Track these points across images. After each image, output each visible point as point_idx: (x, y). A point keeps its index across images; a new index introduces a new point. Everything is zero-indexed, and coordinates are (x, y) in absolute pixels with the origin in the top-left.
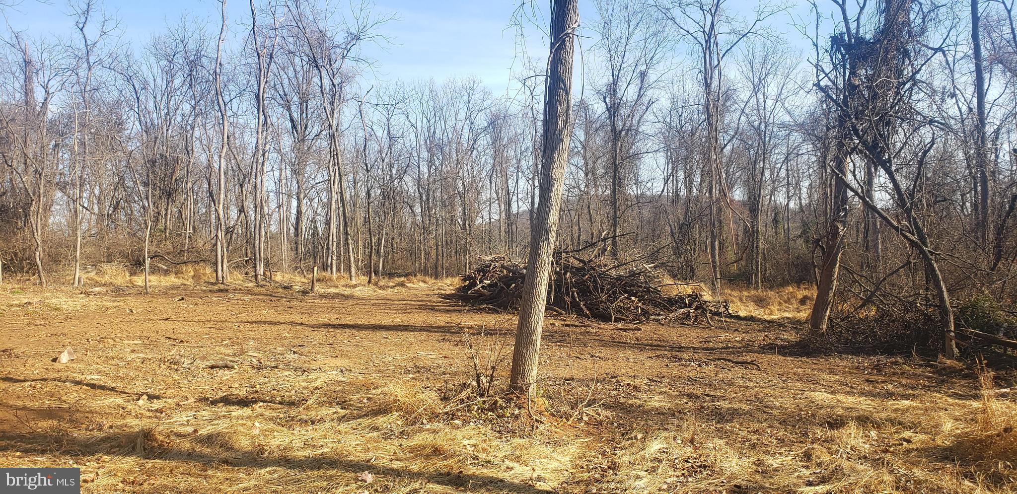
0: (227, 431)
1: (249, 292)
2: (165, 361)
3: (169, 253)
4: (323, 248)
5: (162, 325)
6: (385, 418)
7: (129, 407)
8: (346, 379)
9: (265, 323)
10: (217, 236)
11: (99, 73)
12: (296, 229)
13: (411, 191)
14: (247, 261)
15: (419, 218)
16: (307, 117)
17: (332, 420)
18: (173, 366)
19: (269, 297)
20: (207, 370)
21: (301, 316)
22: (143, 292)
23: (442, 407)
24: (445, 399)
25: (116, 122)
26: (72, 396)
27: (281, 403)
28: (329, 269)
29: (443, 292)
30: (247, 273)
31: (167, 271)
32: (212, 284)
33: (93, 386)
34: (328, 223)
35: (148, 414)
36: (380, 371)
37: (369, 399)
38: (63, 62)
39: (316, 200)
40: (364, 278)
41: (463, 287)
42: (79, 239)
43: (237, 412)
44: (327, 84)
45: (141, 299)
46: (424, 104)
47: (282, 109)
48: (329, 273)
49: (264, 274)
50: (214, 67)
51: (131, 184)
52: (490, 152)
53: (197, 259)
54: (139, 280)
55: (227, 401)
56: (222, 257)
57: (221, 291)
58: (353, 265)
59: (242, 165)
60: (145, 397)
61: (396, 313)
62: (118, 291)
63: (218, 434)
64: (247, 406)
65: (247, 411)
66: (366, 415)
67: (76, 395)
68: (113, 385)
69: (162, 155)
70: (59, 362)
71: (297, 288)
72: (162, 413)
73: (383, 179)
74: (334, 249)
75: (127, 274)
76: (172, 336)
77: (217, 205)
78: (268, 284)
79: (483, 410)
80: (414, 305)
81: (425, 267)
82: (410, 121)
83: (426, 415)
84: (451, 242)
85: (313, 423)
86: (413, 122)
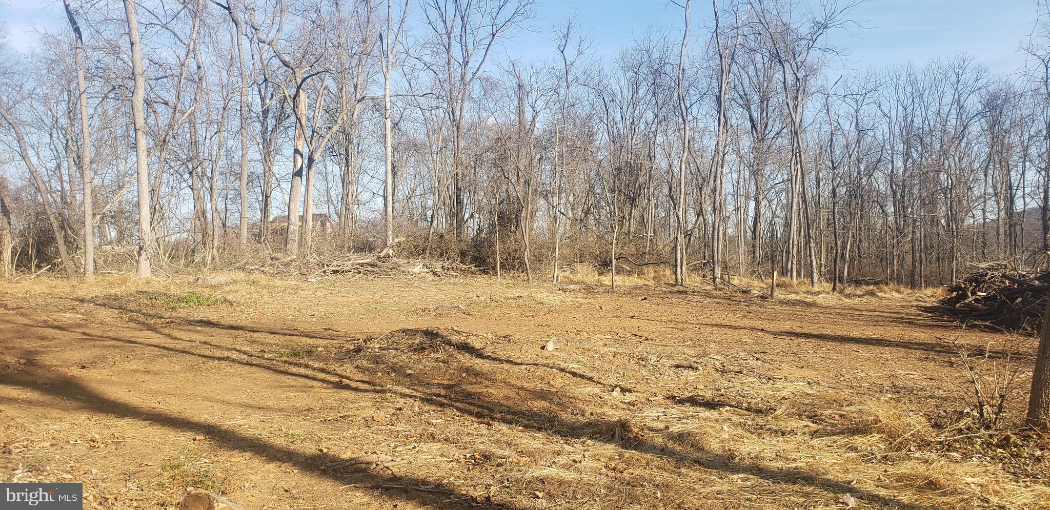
0: (697, 431)
1: (708, 295)
2: (634, 357)
3: (632, 255)
4: (782, 251)
5: (629, 323)
6: (864, 439)
7: (606, 397)
8: (814, 392)
9: (725, 326)
10: (677, 238)
11: (575, 90)
12: (754, 232)
13: (882, 188)
14: (704, 264)
15: (891, 219)
16: (767, 115)
17: (804, 434)
18: (641, 362)
19: (727, 301)
20: (673, 368)
21: (761, 322)
22: (610, 291)
23: (934, 434)
24: (937, 426)
25: (588, 134)
26: (559, 382)
27: (747, 409)
28: (789, 274)
29: (924, 304)
30: (704, 276)
31: (630, 272)
32: (673, 285)
33: (575, 374)
34: (788, 225)
35: (622, 406)
36: (852, 387)
37: (842, 416)
38: (547, 83)
39: (775, 202)
40: (828, 285)
41: (948, 299)
42: (558, 241)
43: (705, 413)
44: (790, 78)
45: (609, 297)
46: (900, 91)
47: (741, 110)
48: (789, 278)
49: (722, 278)
50: (677, 73)
51: (599, 191)
52: (986, 139)
53: (657, 262)
54: (606, 280)
55: (693, 401)
56: (682, 259)
57: (680, 292)
58: (815, 271)
59: (701, 169)
60: (618, 389)
61: (866, 325)
62: (589, 289)
63: (689, 434)
64: (714, 409)
65: (713, 414)
66: (842, 433)
67: (562, 381)
68: (590, 375)
69: (627, 163)
70: (547, 350)
71: (756, 292)
72: (634, 406)
73: (850, 176)
74: (794, 253)
75: (596, 273)
76: (638, 333)
77: (677, 208)
78: (726, 288)
79: (989, 445)
80: (887, 317)
81: (899, 274)
82: (882, 111)
83: (915, 441)
84: (932, 247)
85: (783, 434)
86: (886, 111)
